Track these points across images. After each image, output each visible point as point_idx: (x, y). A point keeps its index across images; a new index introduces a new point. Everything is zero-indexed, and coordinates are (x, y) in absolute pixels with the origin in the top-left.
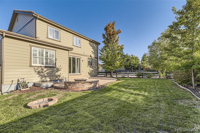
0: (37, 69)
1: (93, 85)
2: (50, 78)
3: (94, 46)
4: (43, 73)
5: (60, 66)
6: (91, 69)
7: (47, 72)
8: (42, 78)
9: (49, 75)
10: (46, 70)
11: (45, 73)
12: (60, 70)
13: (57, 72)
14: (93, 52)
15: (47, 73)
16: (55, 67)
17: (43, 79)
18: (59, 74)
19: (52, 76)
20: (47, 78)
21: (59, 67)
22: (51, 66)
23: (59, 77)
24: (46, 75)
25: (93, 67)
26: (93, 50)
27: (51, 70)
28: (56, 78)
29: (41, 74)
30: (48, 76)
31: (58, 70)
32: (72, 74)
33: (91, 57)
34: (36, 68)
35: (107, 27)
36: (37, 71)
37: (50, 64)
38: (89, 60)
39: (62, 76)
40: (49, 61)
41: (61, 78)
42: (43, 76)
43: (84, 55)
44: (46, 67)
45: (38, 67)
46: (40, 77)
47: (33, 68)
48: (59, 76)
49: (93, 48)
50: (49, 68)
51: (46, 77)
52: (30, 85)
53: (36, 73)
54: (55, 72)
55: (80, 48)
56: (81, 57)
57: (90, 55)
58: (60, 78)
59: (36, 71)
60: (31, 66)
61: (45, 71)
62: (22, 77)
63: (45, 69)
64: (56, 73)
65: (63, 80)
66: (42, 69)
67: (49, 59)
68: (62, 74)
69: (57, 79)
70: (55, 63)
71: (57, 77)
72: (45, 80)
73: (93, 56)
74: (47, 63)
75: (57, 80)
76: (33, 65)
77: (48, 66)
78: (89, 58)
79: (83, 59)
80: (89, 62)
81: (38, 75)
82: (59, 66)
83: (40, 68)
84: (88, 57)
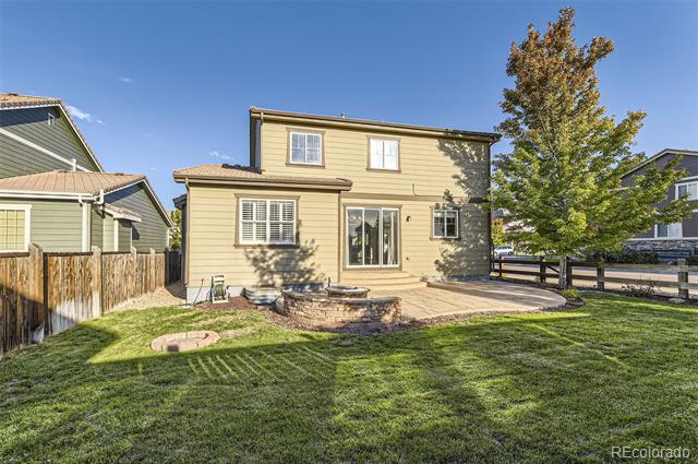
0: (251, 252)
1: (359, 313)
2: (284, 278)
3: (464, 153)
4: (264, 261)
5: (313, 241)
6: (451, 249)
7: (275, 259)
8: (262, 275)
9: (280, 268)
10: (273, 255)
11: (270, 262)
12: (311, 254)
13: (302, 259)
14: (463, 177)
15: (276, 263)
16: (297, 247)
17: (266, 278)
18: (309, 267)
19: (289, 272)
20: (275, 276)
21: (309, 247)
22: (287, 242)
23: (307, 276)
24: (272, 267)
25: (460, 239)
26: (458, 171)
27: (285, 255)
28: (299, 278)
29: (261, 264)
30: (278, 272)
31: (305, 254)
32: (364, 266)
33: (450, 199)
34: (249, 250)
35: (515, 59)
36: (251, 256)
37: (284, 238)
38: (439, 215)
39: (317, 273)
40: (281, 231)
41: (316, 279)
42: (264, 269)
43: (415, 198)
44: (271, 247)
45: (254, 247)
46: (258, 273)
47: (242, 250)
48: (310, 271)
49: (461, 160)
50: (280, 250)
51: (272, 272)
52: (235, 292)
53: (250, 262)
54: (297, 262)
55: (397, 175)
56: (400, 207)
57: (447, 193)
58: (313, 278)
59: (249, 259)
60: (237, 246)
61: (271, 258)
62: (220, 271)
63: (270, 252)
64: (300, 263)
65: (321, 284)
66: (263, 253)
67: (281, 226)
68: (319, 266)
69: (302, 280)
70: (298, 234)
71: (302, 273)
72: (270, 282)
73: (461, 194)
74: (275, 236)
75: (302, 286)
76: (242, 242)
77: (278, 243)
78: (437, 207)
79: (409, 213)
80: (439, 220)
81: (254, 269)
82: (309, 241)
83: (259, 250)
84: (433, 204)
